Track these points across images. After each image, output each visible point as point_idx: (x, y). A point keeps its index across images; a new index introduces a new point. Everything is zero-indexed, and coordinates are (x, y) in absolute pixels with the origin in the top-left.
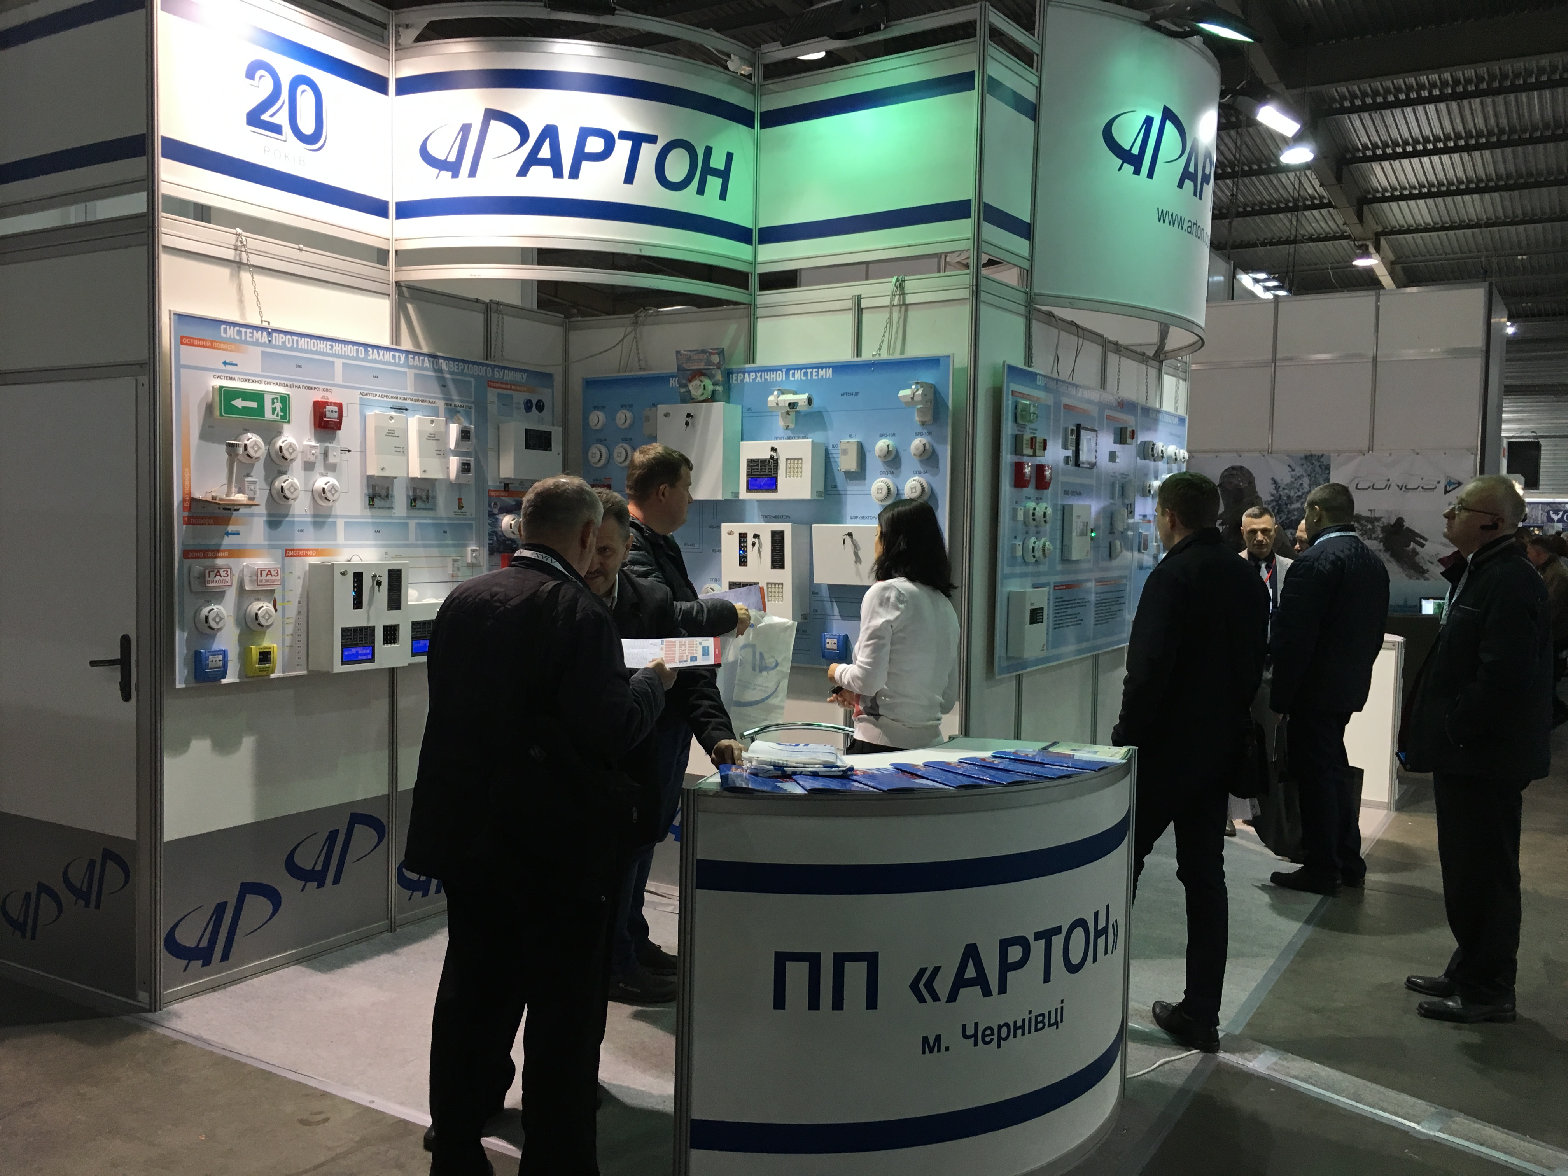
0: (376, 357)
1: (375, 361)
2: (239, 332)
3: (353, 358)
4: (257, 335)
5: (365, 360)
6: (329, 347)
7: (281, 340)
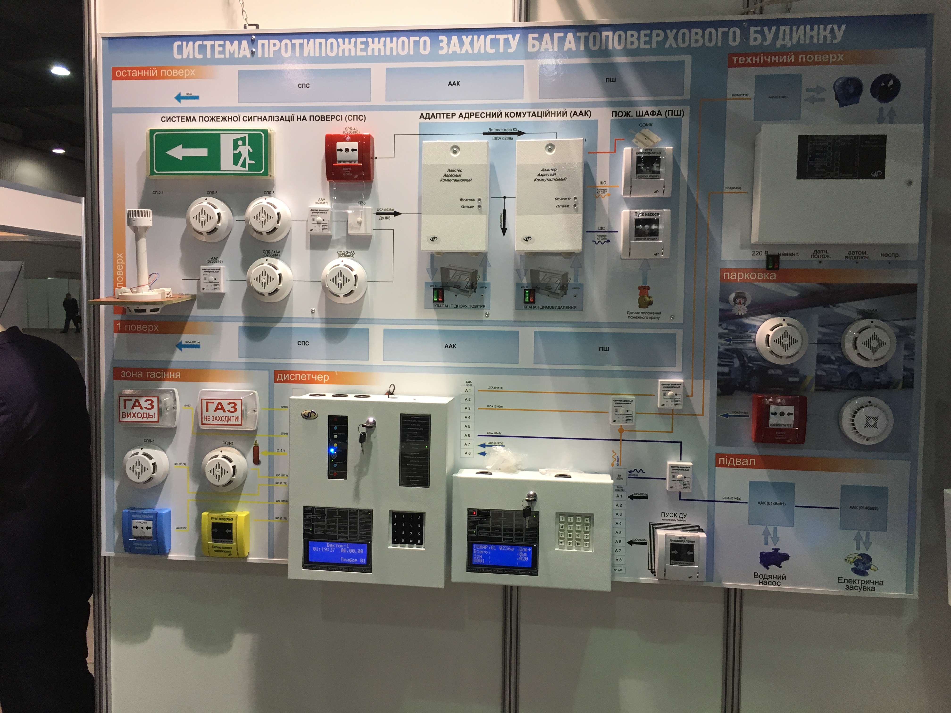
0: (457, 49)
1: (454, 57)
2: (202, 48)
3: (407, 58)
4: (231, 47)
5: (433, 56)
6: (360, 46)
7: (272, 48)
